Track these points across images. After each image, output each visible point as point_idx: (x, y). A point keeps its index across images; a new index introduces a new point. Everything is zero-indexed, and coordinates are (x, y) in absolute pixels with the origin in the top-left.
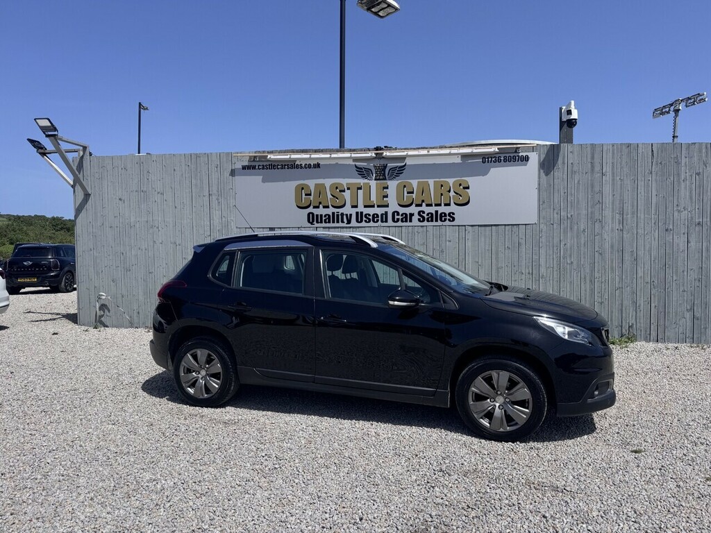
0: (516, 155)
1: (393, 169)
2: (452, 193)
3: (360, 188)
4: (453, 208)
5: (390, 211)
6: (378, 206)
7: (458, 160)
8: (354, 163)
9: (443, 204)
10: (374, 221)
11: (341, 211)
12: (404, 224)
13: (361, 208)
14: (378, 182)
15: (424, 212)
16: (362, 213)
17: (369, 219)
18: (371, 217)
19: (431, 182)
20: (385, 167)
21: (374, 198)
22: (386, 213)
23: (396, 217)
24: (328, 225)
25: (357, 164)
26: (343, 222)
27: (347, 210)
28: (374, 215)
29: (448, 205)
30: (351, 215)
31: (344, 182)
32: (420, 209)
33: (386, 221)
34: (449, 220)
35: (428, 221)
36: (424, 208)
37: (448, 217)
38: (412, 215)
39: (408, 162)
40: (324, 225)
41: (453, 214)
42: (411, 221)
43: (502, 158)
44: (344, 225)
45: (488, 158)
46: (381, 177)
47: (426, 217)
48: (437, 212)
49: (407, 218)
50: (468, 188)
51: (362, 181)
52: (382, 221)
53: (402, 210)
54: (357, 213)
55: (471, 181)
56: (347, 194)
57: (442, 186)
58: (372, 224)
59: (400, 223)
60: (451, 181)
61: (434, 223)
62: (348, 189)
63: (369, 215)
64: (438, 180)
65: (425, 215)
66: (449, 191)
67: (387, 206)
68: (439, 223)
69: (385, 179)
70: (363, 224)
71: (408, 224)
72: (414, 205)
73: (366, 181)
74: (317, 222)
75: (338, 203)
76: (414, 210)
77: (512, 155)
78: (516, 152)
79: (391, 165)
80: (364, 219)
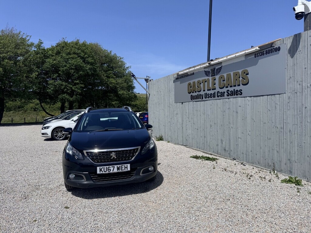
0: (272, 48)
1: (217, 69)
2: (241, 79)
3: (206, 82)
4: (241, 87)
5: (216, 91)
6: (212, 90)
7: (243, 59)
8: (204, 70)
9: (237, 85)
10: (211, 98)
11: (200, 93)
12: (222, 98)
13: (206, 92)
14: (212, 77)
15: (229, 91)
16: (206, 93)
17: (209, 96)
18: (209, 95)
19: (232, 73)
20: (215, 69)
21: (211, 86)
22: (215, 92)
23: (219, 94)
24: (196, 100)
25: (205, 70)
26: (200, 98)
27: (202, 93)
28: (211, 94)
29: (239, 85)
30: (203, 95)
31: (201, 79)
32: (227, 89)
33: (215, 97)
34: (240, 94)
35: (231, 95)
36: (229, 89)
37: (239, 93)
38: (224, 92)
39: (223, 64)
40: (195, 100)
41: (241, 90)
42: (224, 96)
43: (265, 52)
44: (201, 100)
45: (257, 54)
46: (213, 75)
47: (230, 93)
48: (234, 90)
49: (222, 95)
50: (248, 74)
51: (206, 78)
52: (214, 97)
53: (221, 91)
54: (205, 93)
55: (250, 69)
56: (202, 85)
57: (236, 75)
58: (210, 98)
59: (220, 98)
60: (240, 71)
61: (233, 96)
62: (202, 82)
63: (209, 94)
64: (235, 72)
65: (229, 92)
66: (240, 77)
67: (215, 89)
68: (236, 96)
69: (214, 75)
70: (207, 99)
71: (223, 97)
72: (225, 87)
73: (208, 77)
74: (193, 99)
75: (199, 89)
76: (225, 90)
77: (270, 49)
78: (271, 46)
79: (217, 68)
80: (207, 96)
